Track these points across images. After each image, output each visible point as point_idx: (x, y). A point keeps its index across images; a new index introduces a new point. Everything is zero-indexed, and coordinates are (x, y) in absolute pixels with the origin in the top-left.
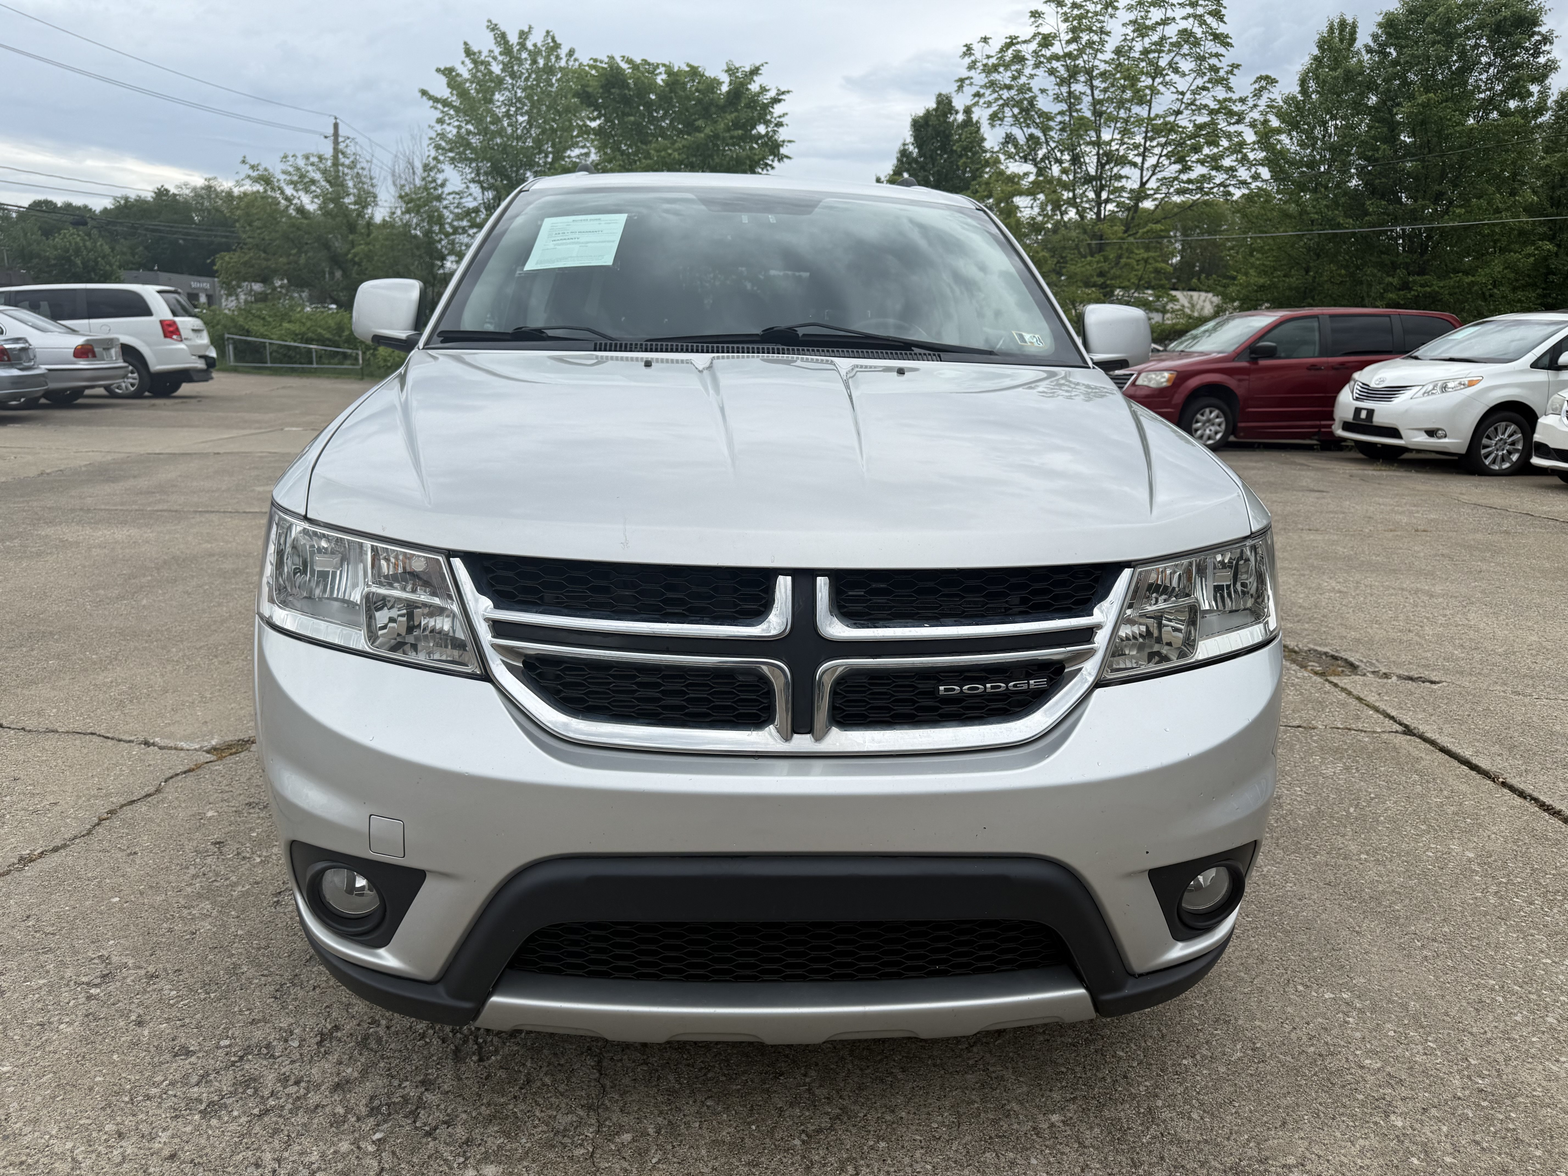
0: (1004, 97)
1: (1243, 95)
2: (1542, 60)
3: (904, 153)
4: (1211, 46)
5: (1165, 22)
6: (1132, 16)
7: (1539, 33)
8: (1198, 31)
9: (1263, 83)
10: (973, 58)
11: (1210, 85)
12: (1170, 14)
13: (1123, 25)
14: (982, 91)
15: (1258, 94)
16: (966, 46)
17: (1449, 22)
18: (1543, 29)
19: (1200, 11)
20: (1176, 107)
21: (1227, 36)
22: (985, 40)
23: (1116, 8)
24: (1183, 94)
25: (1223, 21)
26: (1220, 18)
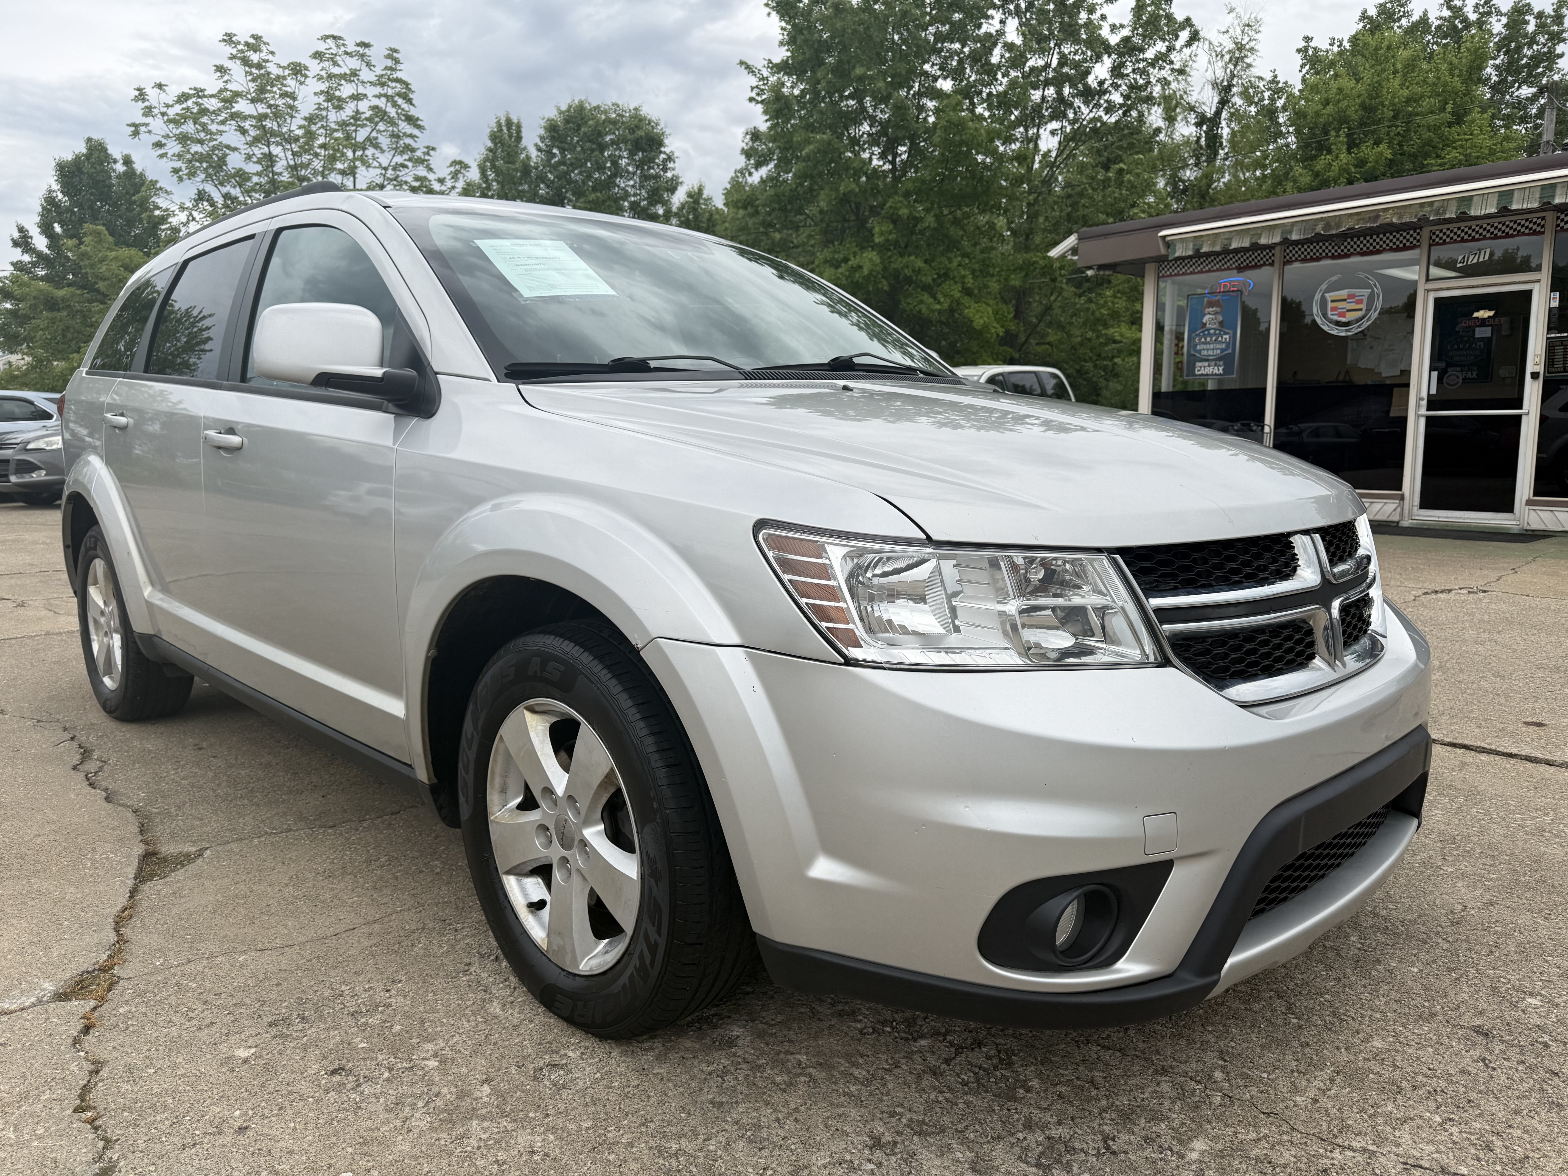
0: (192, 151)
1: (441, 176)
2: (669, 174)
3: (50, 201)
4: (405, 127)
5: (357, 97)
6: (323, 86)
7: (664, 153)
8: (392, 112)
9: (458, 167)
10: (147, 104)
11: (410, 164)
12: (361, 90)
13: (315, 94)
14: (164, 141)
15: (455, 176)
16: (138, 89)
17: (600, 134)
18: (667, 150)
19: (390, 92)
20: (379, 180)
21: (418, 119)
22: (160, 86)
23: (306, 76)
24: (386, 169)
25: (411, 104)
26: (410, 101)
